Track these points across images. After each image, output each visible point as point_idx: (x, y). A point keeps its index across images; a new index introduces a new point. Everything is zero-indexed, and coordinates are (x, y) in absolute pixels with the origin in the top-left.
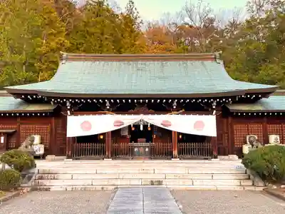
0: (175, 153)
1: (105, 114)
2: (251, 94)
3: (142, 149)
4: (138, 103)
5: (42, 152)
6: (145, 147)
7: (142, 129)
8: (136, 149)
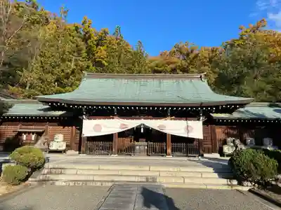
0: (169, 151)
1: (113, 118)
2: (231, 105)
3: (142, 148)
4: (140, 110)
5: (64, 148)
6: (145, 146)
7: (142, 131)
8: (137, 147)
